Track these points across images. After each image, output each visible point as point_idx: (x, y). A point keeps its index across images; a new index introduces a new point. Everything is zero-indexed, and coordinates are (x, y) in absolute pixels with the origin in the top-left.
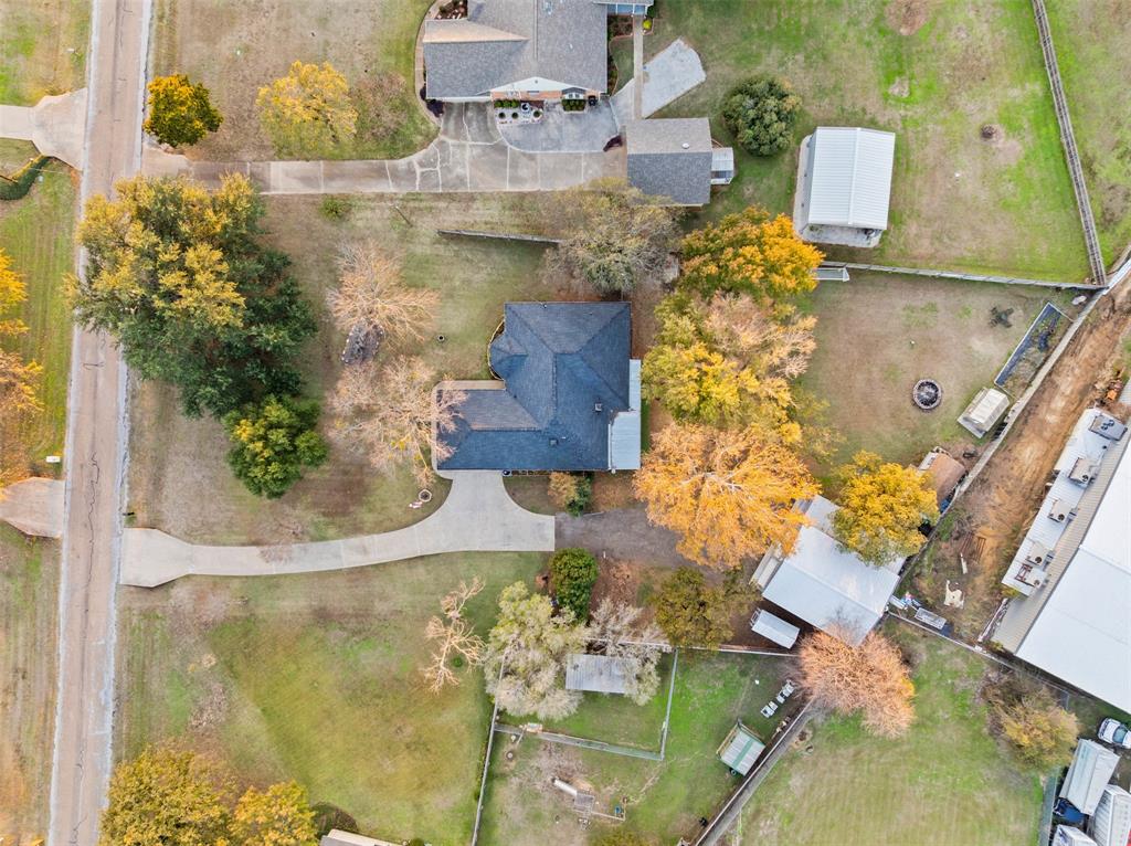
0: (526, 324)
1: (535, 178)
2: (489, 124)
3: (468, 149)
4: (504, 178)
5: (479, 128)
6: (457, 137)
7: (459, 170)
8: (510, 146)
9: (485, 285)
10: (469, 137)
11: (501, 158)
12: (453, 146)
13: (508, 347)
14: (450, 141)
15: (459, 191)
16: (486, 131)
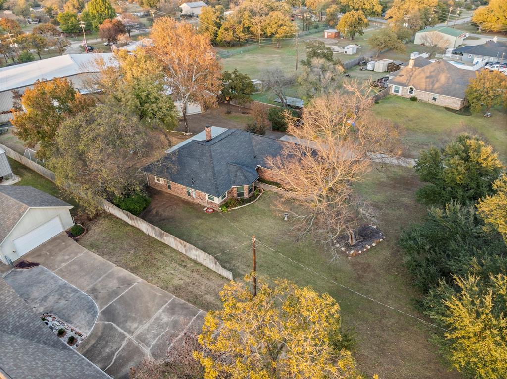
0: (214, 174)
1: (111, 276)
2: (93, 342)
3: (138, 332)
4: (134, 289)
5: (106, 346)
6: (137, 351)
7: (166, 318)
8: (99, 311)
9: (225, 233)
10: (124, 343)
11: (118, 307)
12: (148, 345)
13: (238, 174)
14: (147, 351)
15: (183, 301)
16: (103, 338)
